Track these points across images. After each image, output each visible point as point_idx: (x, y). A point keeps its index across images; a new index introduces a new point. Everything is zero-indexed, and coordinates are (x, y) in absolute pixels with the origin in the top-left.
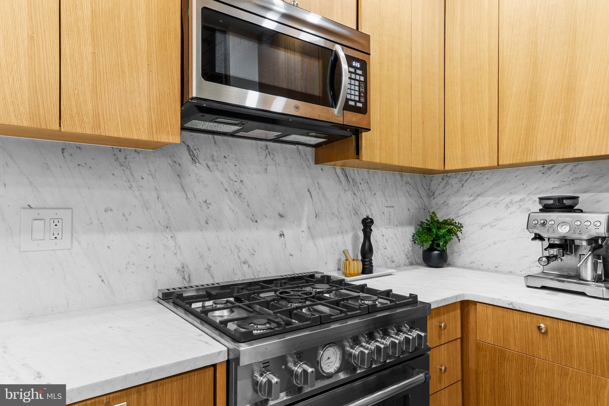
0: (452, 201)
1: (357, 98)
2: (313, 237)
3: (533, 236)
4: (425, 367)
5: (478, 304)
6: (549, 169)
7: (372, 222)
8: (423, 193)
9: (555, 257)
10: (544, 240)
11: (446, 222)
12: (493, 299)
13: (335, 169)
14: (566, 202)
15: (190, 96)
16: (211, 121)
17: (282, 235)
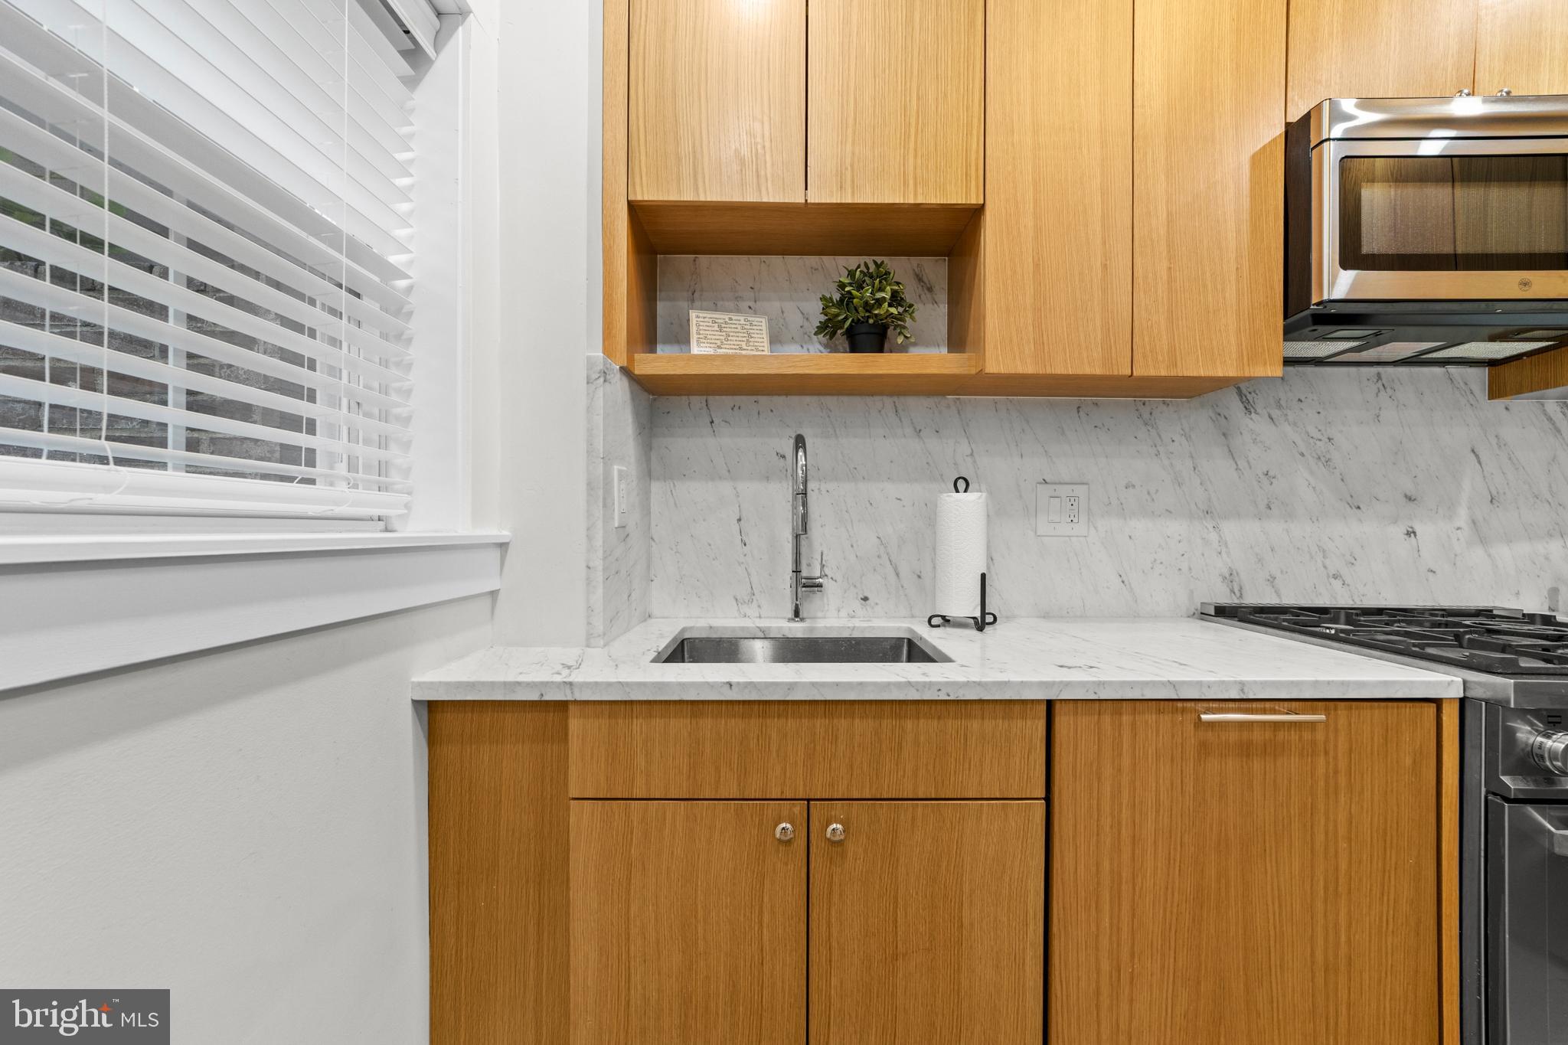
2: (1484, 541)
13: (1543, 404)
15: (1314, 300)
16: (1315, 339)
17: (1411, 533)
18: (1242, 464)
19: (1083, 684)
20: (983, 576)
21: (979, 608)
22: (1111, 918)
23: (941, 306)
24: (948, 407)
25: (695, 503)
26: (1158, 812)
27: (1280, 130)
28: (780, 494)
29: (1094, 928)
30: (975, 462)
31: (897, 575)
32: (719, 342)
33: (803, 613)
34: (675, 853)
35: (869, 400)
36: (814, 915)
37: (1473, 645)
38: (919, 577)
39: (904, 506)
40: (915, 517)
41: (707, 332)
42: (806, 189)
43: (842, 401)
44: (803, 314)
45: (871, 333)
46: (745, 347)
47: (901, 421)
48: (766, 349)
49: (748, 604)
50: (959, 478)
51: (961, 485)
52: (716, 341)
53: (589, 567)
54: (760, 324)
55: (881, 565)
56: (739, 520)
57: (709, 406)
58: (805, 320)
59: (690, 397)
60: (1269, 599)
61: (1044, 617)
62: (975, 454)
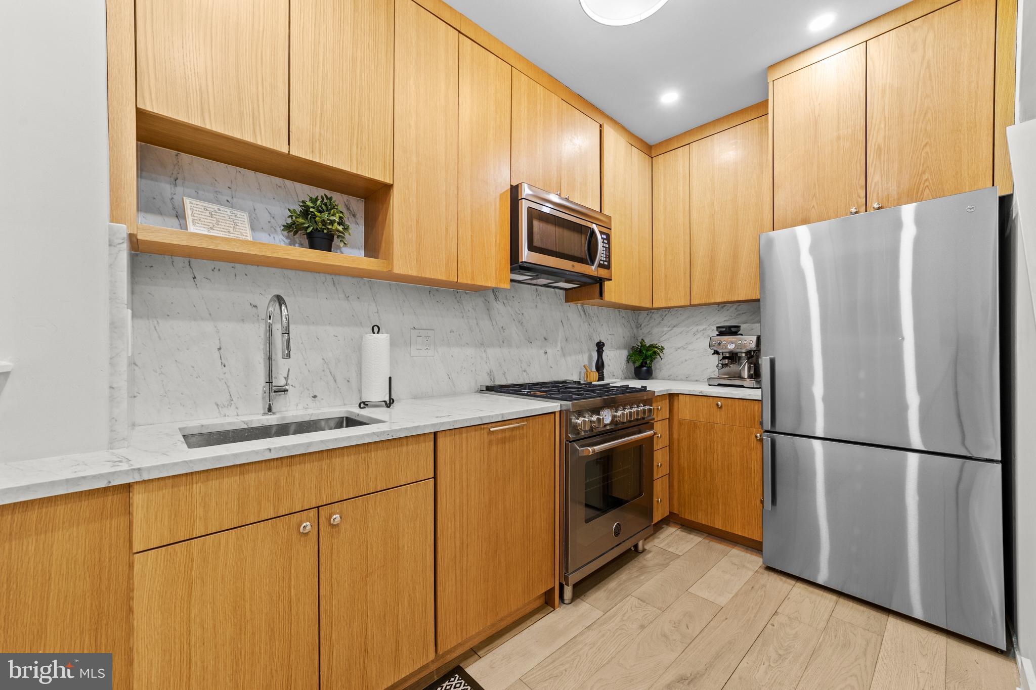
0: (655, 330)
1: (604, 259)
2: (564, 355)
3: (713, 352)
4: (652, 428)
5: (680, 395)
6: (722, 307)
7: (604, 345)
8: (634, 326)
9: (727, 365)
10: (720, 354)
11: (652, 346)
12: (690, 391)
13: (577, 306)
14: (733, 329)
15: (520, 261)
16: (519, 274)
17: (546, 353)
18: (494, 323)
19: (448, 422)
20: (390, 378)
21: (388, 395)
22: (460, 523)
23: (361, 227)
24: (364, 284)
25: (179, 337)
26: (476, 473)
27: (509, 187)
28: (255, 333)
29: (453, 530)
30: (379, 316)
31: (335, 381)
32: (211, 225)
33: (274, 410)
34: (228, 564)
35: (317, 275)
36: (322, 570)
37: (562, 393)
38: (348, 381)
39: (339, 340)
40: (346, 346)
41: (201, 216)
42: (289, 144)
43: (299, 275)
44: (270, 213)
45: (325, 238)
46: (232, 232)
47: (337, 290)
48: (248, 235)
49: (228, 407)
50: (375, 326)
51: (376, 329)
52: (209, 224)
53: (112, 388)
54: (243, 217)
55: (325, 375)
56: (220, 349)
57: (191, 265)
58: (272, 218)
59: (174, 257)
60: (503, 382)
61: (415, 398)
62: (379, 312)
